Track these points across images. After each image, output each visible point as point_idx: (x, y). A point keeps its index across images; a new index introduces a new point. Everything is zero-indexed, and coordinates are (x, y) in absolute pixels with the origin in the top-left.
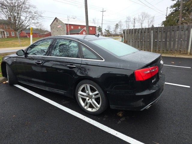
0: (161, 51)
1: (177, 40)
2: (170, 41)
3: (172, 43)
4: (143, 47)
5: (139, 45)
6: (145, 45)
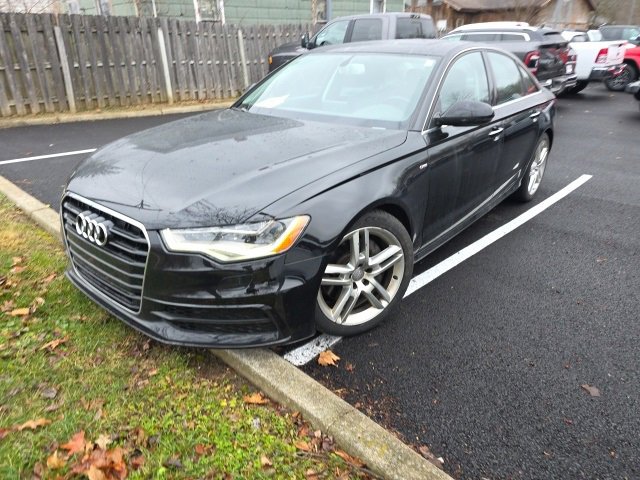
0: (99, 101)
1: (133, 63)
2: (118, 65)
3: (124, 71)
4: (31, 93)
5: (12, 87)
6: (36, 84)
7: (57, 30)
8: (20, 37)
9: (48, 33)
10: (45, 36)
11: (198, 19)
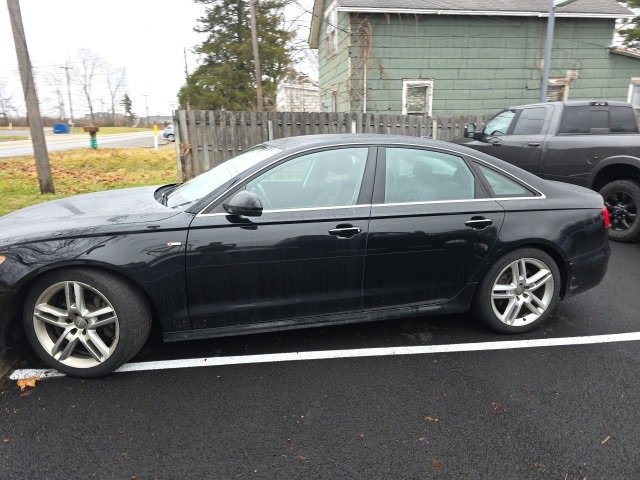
7: (270, 123)
8: (245, 128)
9: (264, 126)
10: (262, 129)
11: (404, 112)
